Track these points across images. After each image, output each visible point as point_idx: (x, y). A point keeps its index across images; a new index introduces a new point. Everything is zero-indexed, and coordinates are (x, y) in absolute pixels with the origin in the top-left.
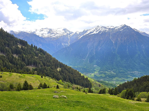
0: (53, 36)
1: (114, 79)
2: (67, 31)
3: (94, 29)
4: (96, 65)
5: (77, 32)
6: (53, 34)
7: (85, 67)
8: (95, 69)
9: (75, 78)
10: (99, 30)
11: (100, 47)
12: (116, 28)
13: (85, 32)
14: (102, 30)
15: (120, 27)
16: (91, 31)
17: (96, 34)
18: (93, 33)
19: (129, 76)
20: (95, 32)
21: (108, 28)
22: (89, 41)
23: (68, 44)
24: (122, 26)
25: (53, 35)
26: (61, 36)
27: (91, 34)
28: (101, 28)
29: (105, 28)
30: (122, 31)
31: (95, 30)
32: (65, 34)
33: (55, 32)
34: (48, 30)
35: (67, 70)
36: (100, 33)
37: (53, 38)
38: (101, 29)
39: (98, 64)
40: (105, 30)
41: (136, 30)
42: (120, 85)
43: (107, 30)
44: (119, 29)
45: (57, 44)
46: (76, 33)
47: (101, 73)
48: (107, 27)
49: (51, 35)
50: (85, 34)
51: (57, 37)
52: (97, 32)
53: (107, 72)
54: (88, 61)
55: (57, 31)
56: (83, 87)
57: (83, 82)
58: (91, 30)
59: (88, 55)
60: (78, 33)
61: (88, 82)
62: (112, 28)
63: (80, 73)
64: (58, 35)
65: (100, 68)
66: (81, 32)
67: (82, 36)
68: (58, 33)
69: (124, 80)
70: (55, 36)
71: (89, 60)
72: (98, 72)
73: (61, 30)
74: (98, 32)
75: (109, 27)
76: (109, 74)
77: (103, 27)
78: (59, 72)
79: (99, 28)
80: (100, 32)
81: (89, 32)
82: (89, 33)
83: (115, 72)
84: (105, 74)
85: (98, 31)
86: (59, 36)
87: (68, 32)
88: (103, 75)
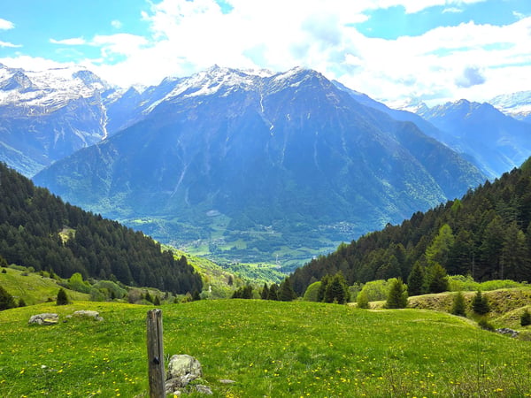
0: (31, 100)
1: (277, 254)
2: (95, 81)
3: (203, 75)
4: (214, 208)
5: (135, 87)
6: (30, 90)
7: (175, 221)
8: (210, 226)
9: (140, 264)
10: (221, 83)
11: (227, 146)
12: (278, 78)
13: (168, 85)
14: (231, 83)
15: (291, 73)
16: (193, 83)
17: (211, 95)
18: (198, 93)
19: (323, 240)
20: (205, 90)
21: (251, 74)
22: (183, 121)
23: (102, 134)
24: (298, 69)
25: (32, 95)
26: (67, 98)
27: (190, 96)
28: (228, 74)
29: (242, 75)
30: (298, 88)
31: (204, 82)
32: (86, 93)
33: (39, 85)
34: (8, 76)
35: (102, 234)
36: (226, 95)
37: (32, 107)
38: (226, 78)
39: (220, 206)
40: (242, 84)
41: (341, 85)
42: (298, 270)
43: (249, 82)
44: (287, 80)
45: (53, 135)
46: (132, 89)
47: (234, 238)
48: (248, 73)
49: (24, 96)
50: (169, 95)
51: (52, 103)
52: (215, 89)
53: (252, 232)
54: (186, 199)
55: (51, 80)
56: (170, 294)
57: (169, 273)
58: (190, 81)
59: (183, 173)
60: (141, 90)
61: (189, 272)
62: (263, 75)
63: (156, 242)
64: (53, 94)
65: (228, 220)
66: (151, 87)
67: (159, 102)
68: (52, 86)
69: (308, 255)
70: (43, 100)
71: (187, 193)
72: (225, 234)
73: (67, 74)
74: (218, 87)
75: (256, 73)
76: (261, 238)
77: (234, 71)
78: (70, 244)
79: (219, 75)
80: (223, 89)
81: (183, 88)
82: (185, 93)
83: (279, 231)
84: (246, 238)
85: (216, 84)
86: (61, 102)
87: (99, 86)
88: (242, 245)
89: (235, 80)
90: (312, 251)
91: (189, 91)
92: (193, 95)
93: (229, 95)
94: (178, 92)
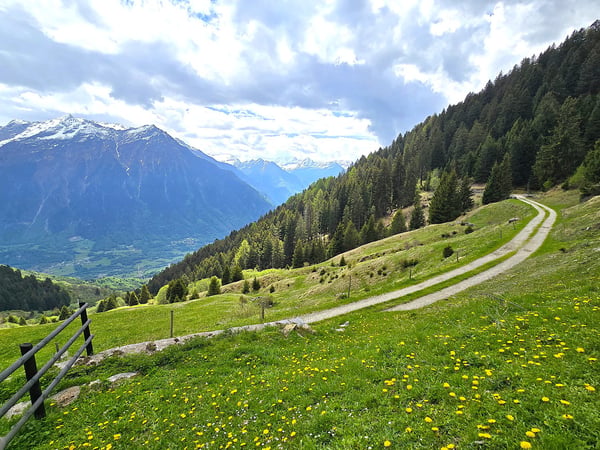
1: (139, 266)
3: (56, 122)
4: (77, 234)
7: (36, 247)
8: (75, 249)
10: (77, 131)
11: (87, 182)
12: (131, 132)
13: (16, 127)
14: (87, 132)
15: (144, 129)
16: (44, 127)
17: (66, 140)
18: (54, 137)
19: (175, 252)
20: (60, 135)
21: (106, 126)
22: (38, 160)
27: (44, 139)
28: (83, 123)
29: (98, 126)
30: (148, 141)
31: (59, 128)
36: (82, 141)
38: (81, 127)
39: (82, 232)
40: (98, 134)
42: (155, 277)
43: (104, 132)
44: (138, 134)
47: (99, 257)
48: (103, 125)
50: (19, 136)
52: (71, 135)
53: (115, 251)
54: (46, 228)
56: (36, 312)
57: (33, 295)
59: (41, 206)
61: (55, 291)
62: (117, 128)
63: (15, 269)
65: (91, 244)
67: (8, 141)
69: (164, 264)
71: (47, 223)
72: (89, 256)
74: (74, 134)
75: (111, 126)
76: (124, 256)
77: (88, 122)
79: (75, 124)
80: (79, 135)
81: (34, 131)
82: (37, 135)
83: (139, 248)
84: (110, 256)
85: (71, 131)
88: (105, 262)
89: (90, 130)
90: (167, 260)
91: (42, 134)
92: (48, 138)
93: (86, 142)
94: (29, 135)
